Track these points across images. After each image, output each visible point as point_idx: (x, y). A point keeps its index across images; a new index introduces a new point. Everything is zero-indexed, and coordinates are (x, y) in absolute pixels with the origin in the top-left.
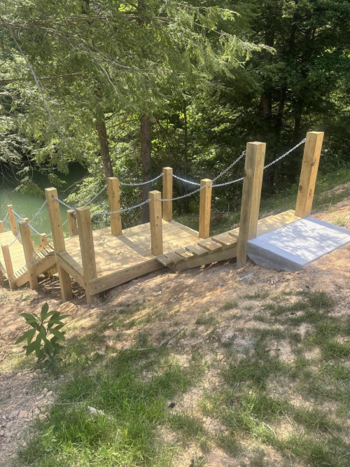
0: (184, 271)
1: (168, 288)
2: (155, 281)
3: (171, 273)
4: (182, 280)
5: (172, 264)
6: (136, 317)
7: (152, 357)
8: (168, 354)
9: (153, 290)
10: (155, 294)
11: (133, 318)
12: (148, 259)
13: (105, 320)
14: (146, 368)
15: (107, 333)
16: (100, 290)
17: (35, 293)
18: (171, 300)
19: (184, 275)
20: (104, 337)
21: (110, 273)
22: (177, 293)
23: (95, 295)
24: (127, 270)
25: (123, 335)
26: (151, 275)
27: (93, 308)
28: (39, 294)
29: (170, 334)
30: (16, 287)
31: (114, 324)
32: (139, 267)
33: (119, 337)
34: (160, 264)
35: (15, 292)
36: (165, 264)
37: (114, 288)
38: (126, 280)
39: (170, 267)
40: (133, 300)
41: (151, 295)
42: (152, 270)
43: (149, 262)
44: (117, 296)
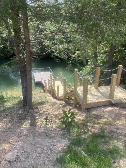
0: (122, 107)
1: (114, 113)
2: (109, 109)
3: (116, 107)
4: (121, 111)
5: (117, 104)
6: (100, 121)
7: (107, 139)
8: (113, 140)
9: (108, 112)
10: (109, 114)
11: (99, 121)
12: (107, 100)
13: (88, 119)
14: (104, 143)
15: (89, 124)
16: (87, 107)
17: (65, 103)
18: (116, 118)
19: (122, 109)
20: (87, 125)
21: (92, 102)
22: (118, 116)
23: (85, 109)
24: (98, 102)
25: (95, 126)
26: (107, 106)
27: (84, 113)
28: (66, 103)
29: (115, 132)
30: (59, 100)
31: (92, 121)
32: (103, 102)
33: (93, 127)
34: (112, 103)
35: (58, 101)
36: (114, 103)
37: (92, 108)
38: (97, 106)
39: (116, 105)
40: (100, 114)
41: (107, 114)
42: (108, 104)
43: (107, 101)
44: (93, 111)
